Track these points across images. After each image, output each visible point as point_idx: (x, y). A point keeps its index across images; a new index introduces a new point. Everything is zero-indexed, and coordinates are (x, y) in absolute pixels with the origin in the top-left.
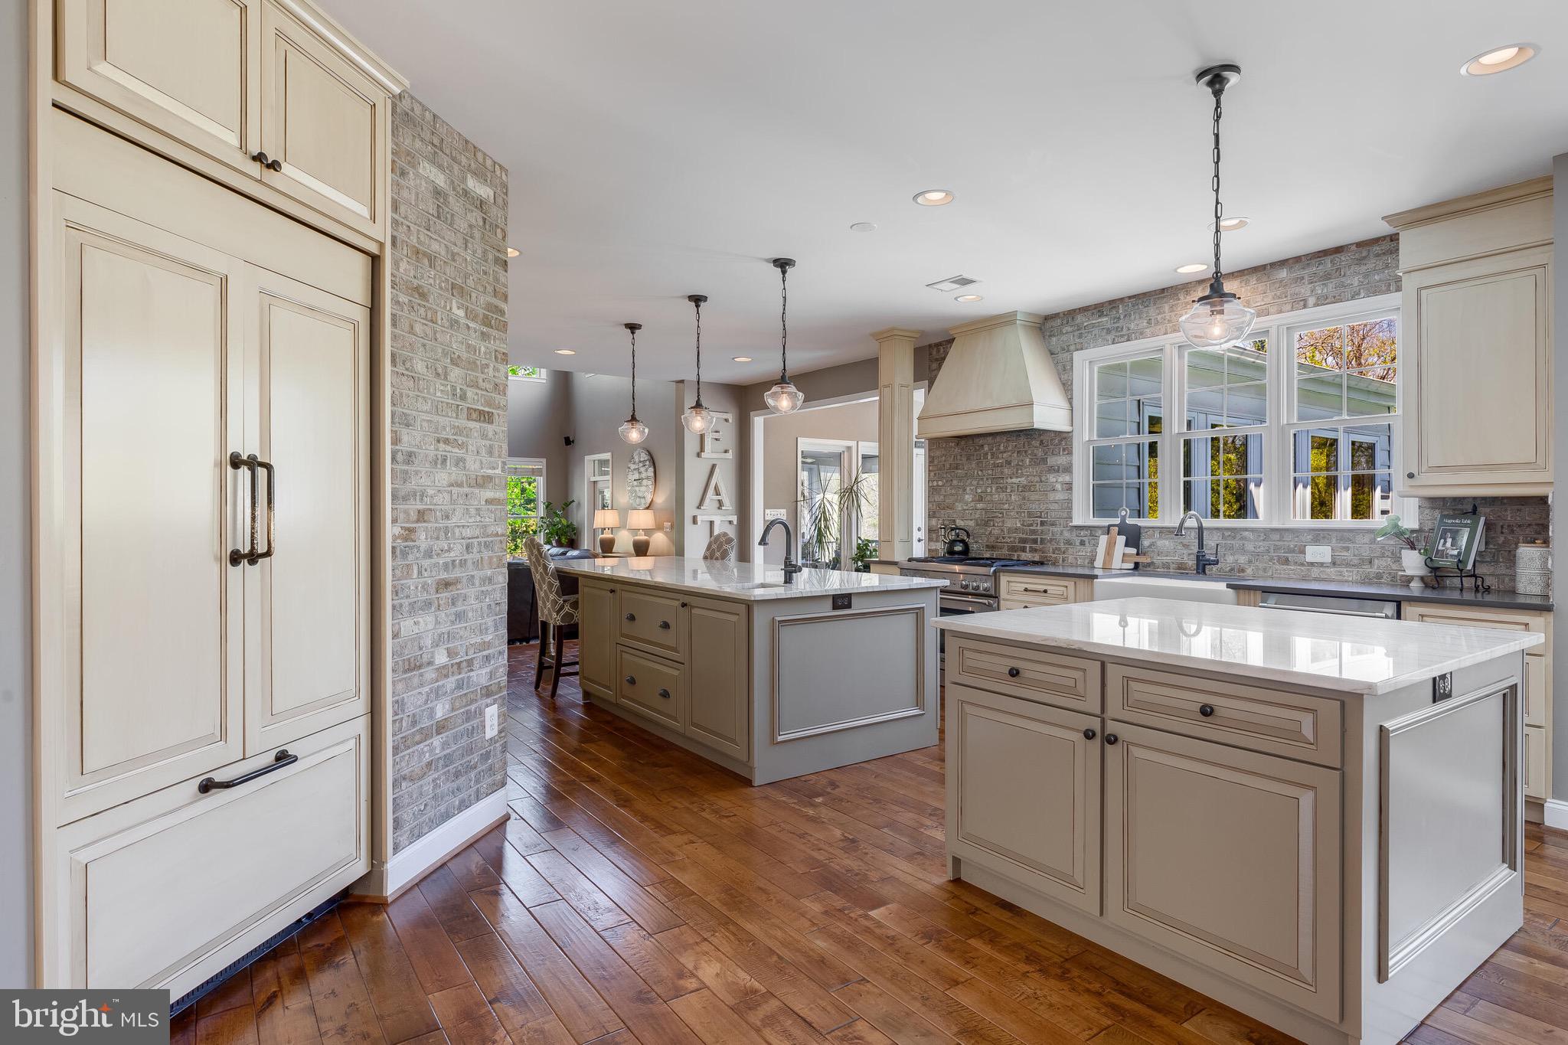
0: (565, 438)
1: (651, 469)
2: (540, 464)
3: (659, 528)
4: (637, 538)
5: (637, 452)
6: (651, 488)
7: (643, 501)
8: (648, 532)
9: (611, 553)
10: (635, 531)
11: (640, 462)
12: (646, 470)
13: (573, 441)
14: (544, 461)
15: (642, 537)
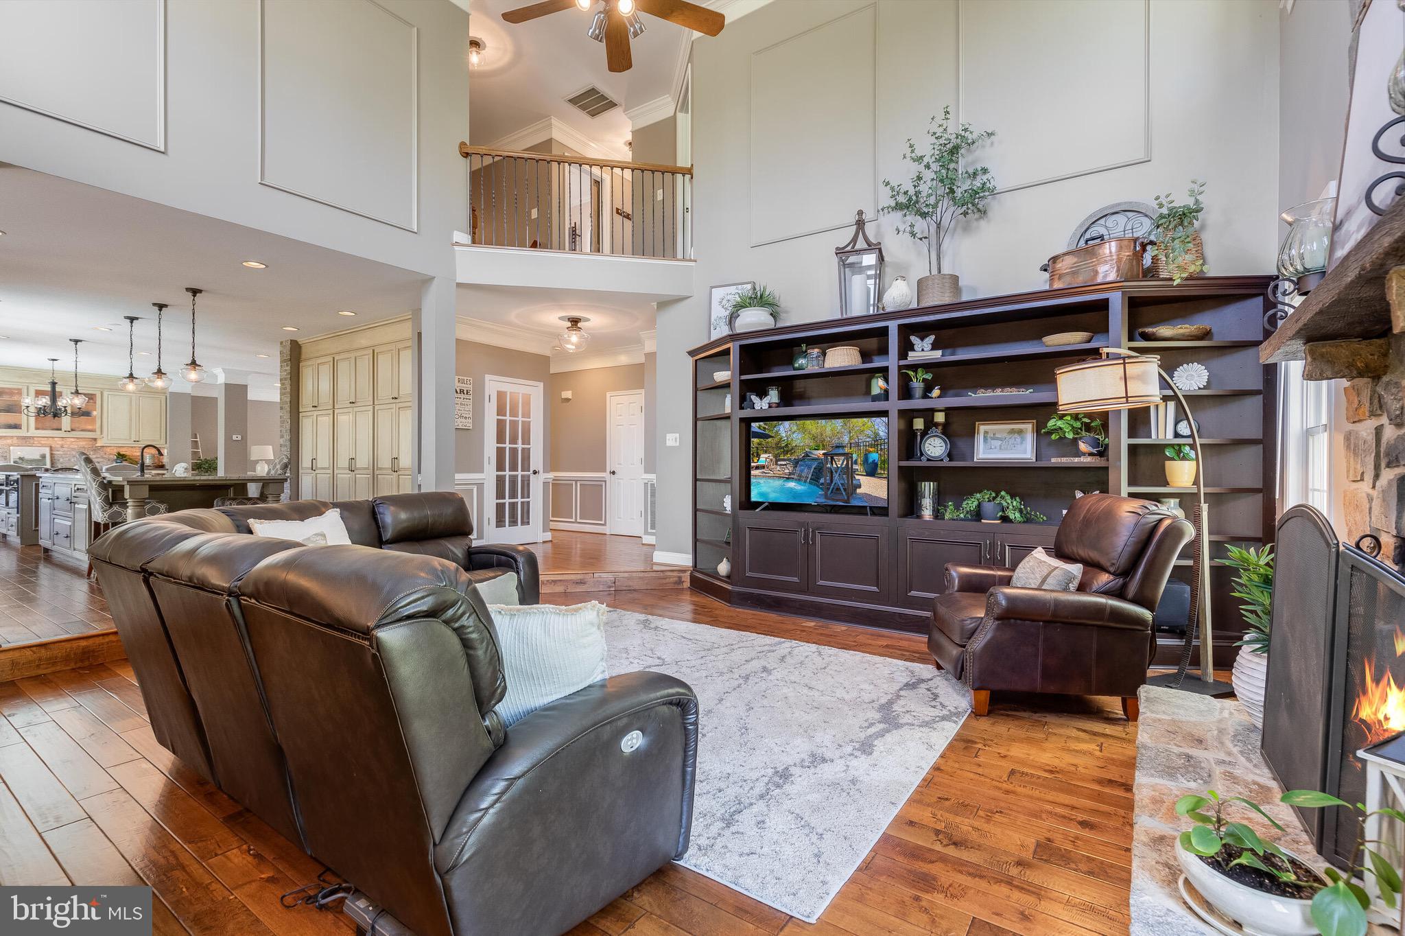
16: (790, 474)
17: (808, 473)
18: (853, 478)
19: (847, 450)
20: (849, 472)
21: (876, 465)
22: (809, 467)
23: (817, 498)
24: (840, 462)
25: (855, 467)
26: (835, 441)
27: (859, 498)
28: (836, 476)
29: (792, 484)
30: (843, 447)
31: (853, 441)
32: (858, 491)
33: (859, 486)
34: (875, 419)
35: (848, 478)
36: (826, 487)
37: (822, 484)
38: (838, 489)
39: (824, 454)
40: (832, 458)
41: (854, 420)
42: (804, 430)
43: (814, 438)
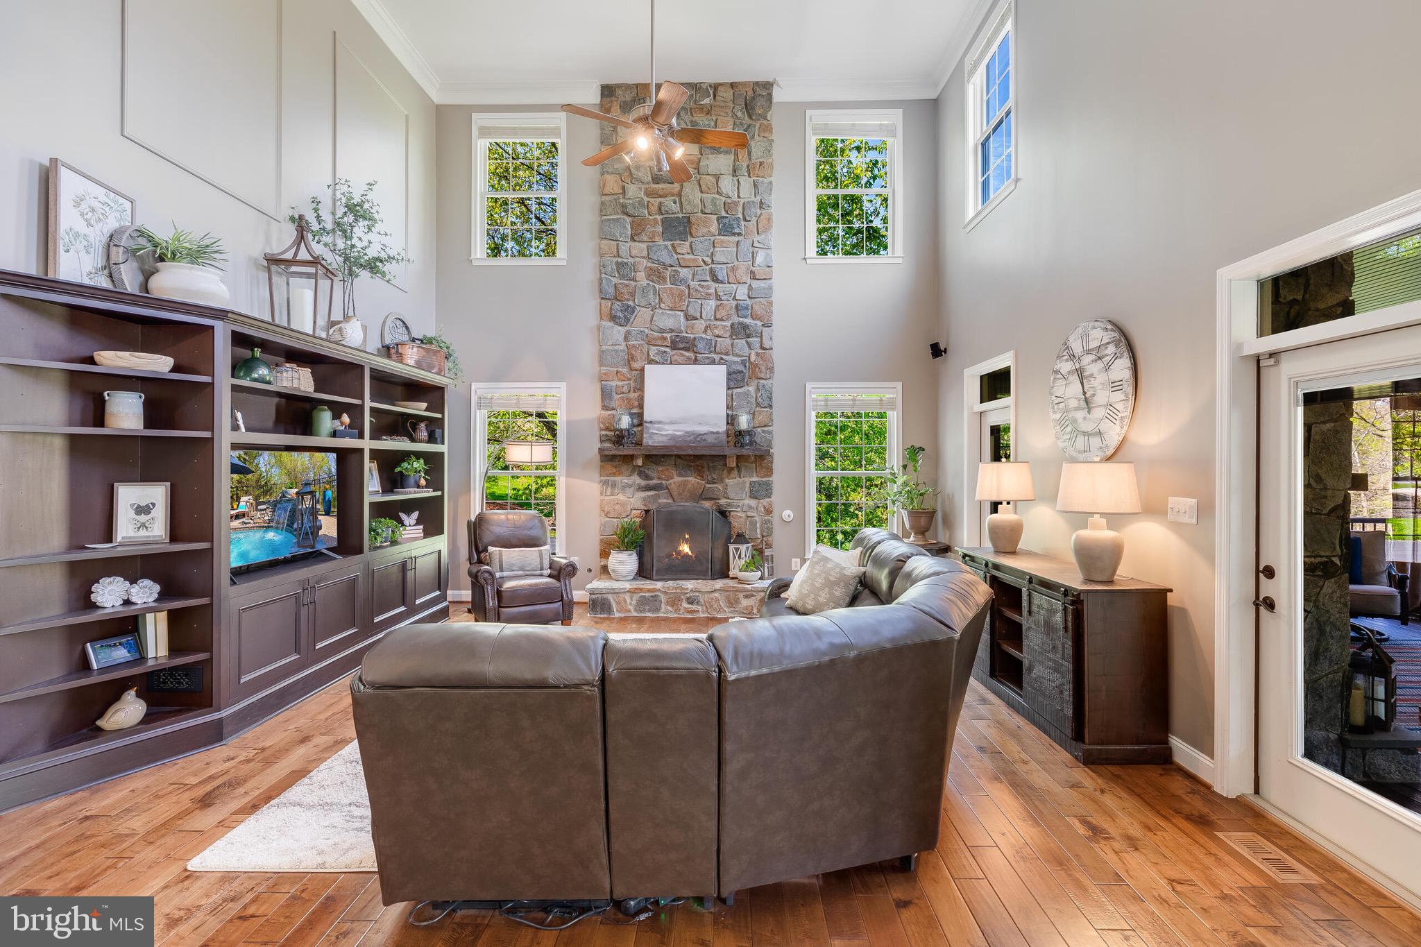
0: (931, 346)
1: (1124, 363)
2: (892, 392)
3: (1152, 509)
4: (1085, 533)
5: (1080, 330)
6: (1124, 408)
7: (1095, 442)
8: (1115, 519)
9: (1013, 553)
10: (1080, 518)
11: (1088, 352)
12: (1107, 368)
13: (945, 351)
14: (899, 385)
15: (1099, 533)
16: (270, 521)
17: (284, 518)
18: (317, 518)
19: (312, 488)
20: (314, 512)
21: (330, 502)
22: (285, 510)
23: (292, 547)
24: (308, 502)
25: (319, 506)
26: (304, 478)
27: (321, 541)
28: (305, 517)
29: (271, 535)
30: (310, 484)
31: (316, 478)
32: (321, 533)
33: (320, 528)
34: (329, 454)
35: (313, 519)
36: (296, 533)
37: (296, 529)
38: (307, 534)
39: (297, 493)
40: (302, 497)
41: (317, 454)
42: (280, 464)
43: (289, 474)
